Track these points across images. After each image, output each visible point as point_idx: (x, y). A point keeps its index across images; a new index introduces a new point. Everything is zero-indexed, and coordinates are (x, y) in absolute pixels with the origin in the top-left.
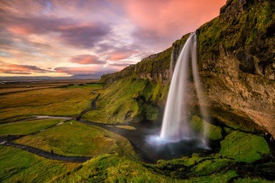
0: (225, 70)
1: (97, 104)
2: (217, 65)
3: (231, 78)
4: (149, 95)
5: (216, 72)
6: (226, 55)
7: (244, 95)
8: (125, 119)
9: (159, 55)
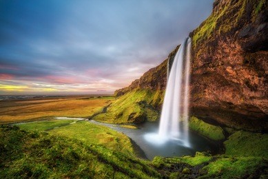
0: (225, 60)
1: (108, 109)
2: (214, 58)
3: (233, 67)
4: (150, 100)
5: (213, 66)
6: (225, 41)
7: (252, 83)
8: (129, 120)
9: (157, 67)
